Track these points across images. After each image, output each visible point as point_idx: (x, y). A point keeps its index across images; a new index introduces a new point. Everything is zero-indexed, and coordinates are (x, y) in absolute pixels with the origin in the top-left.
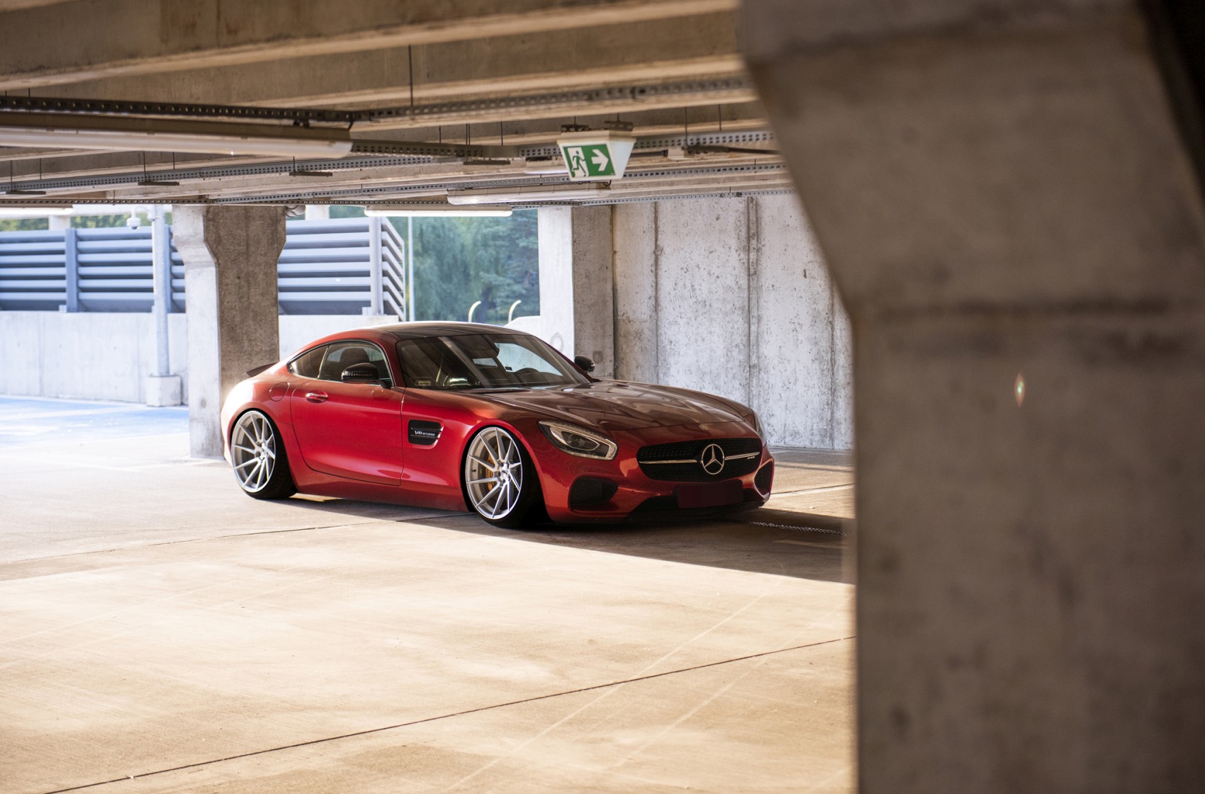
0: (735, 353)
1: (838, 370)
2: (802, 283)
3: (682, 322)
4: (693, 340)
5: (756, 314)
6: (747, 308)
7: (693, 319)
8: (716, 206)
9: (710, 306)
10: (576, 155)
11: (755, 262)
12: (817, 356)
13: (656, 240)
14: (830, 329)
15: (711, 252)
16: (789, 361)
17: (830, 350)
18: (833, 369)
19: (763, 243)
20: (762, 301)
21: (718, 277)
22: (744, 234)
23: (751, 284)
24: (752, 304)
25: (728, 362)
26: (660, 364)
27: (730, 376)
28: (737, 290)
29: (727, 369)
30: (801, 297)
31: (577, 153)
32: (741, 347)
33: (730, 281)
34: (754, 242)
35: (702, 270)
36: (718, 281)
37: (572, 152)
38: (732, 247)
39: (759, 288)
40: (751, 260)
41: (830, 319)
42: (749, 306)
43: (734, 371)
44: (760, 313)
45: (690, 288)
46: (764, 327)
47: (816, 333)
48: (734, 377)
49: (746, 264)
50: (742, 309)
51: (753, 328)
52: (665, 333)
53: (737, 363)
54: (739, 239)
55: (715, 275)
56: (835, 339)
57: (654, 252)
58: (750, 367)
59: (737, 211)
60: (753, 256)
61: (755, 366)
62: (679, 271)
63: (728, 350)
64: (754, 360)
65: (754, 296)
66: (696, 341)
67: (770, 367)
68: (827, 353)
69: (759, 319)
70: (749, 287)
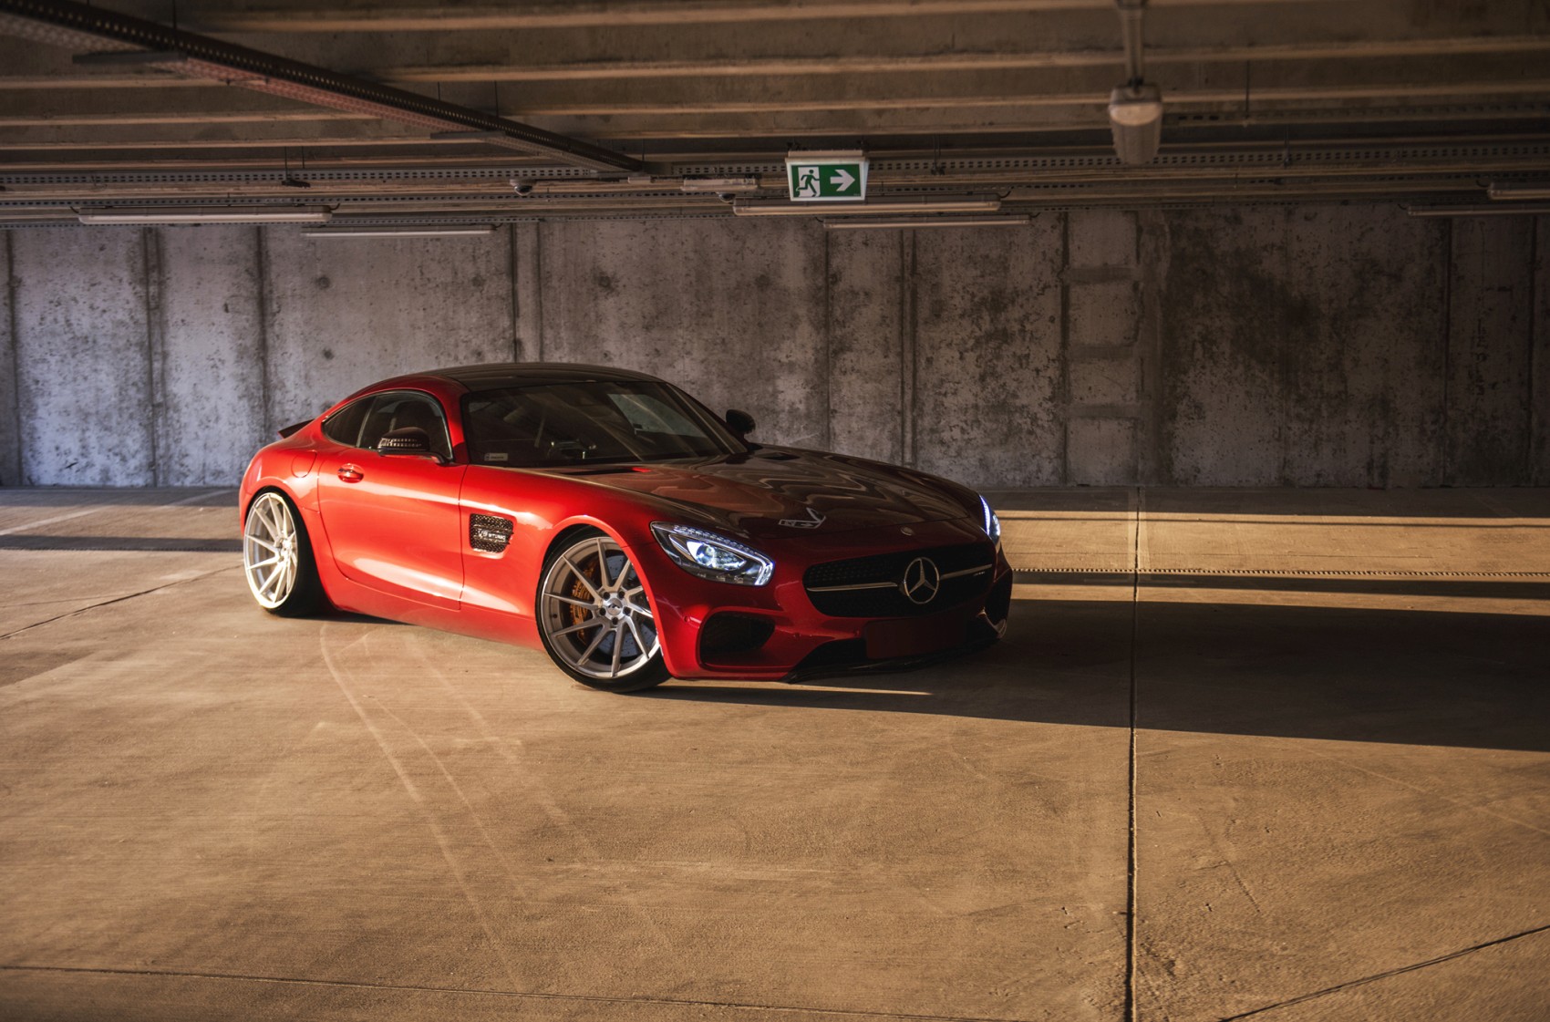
0: (132, 391)
1: (273, 407)
2: (222, 318)
3: (53, 360)
4: (69, 378)
5: (160, 350)
6: (147, 344)
7: (69, 356)
8: (99, 235)
9: (94, 342)
10: (809, 173)
11: (156, 295)
12: (245, 393)
13: (11, 270)
14: (261, 365)
15: (93, 285)
16: (208, 399)
17: (261, 386)
18: (266, 406)
19: (168, 276)
20: (168, 337)
21: (104, 311)
22: (139, 265)
23: (152, 318)
24: (154, 340)
25: (122, 401)
26: (21, 406)
27: (126, 416)
28: (133, 325)
29: (120, 409)
30: (222, 332)
31: (811, 171)
32: (140, 385)
33: (122, 316)
34: (154, 275)
35: (81, 303)
36: (105, 316)
37: (803, 172)
38: (125, 280)
39: (163, 324)
40: (151, 294)
41: (261, 355)
42: (150, 342)
43: (131, 411)
44: (165, 349)
45: (63, 323)
46: (171, 363)
47: (243, 369)
48: (131, 417)
49: (144, 298)
50: (140, 345)
51: (157, 365)
52: (28, 372)
53: (135, 402)
54: (133, 271)
55: (100, 309)
56: (268, 375)
57: (9, 284)
58: (153, 406)
59: (129, 242)
60: (153, 289)
61: (160, 405)
62: (48, 305)
63: (121, 389)
64: (159, 398)
65: (156, 331)
66: (75, 380)
67: (182, 405)
68: (259, 389)
69: (165, 356)
70: (149, 322)
